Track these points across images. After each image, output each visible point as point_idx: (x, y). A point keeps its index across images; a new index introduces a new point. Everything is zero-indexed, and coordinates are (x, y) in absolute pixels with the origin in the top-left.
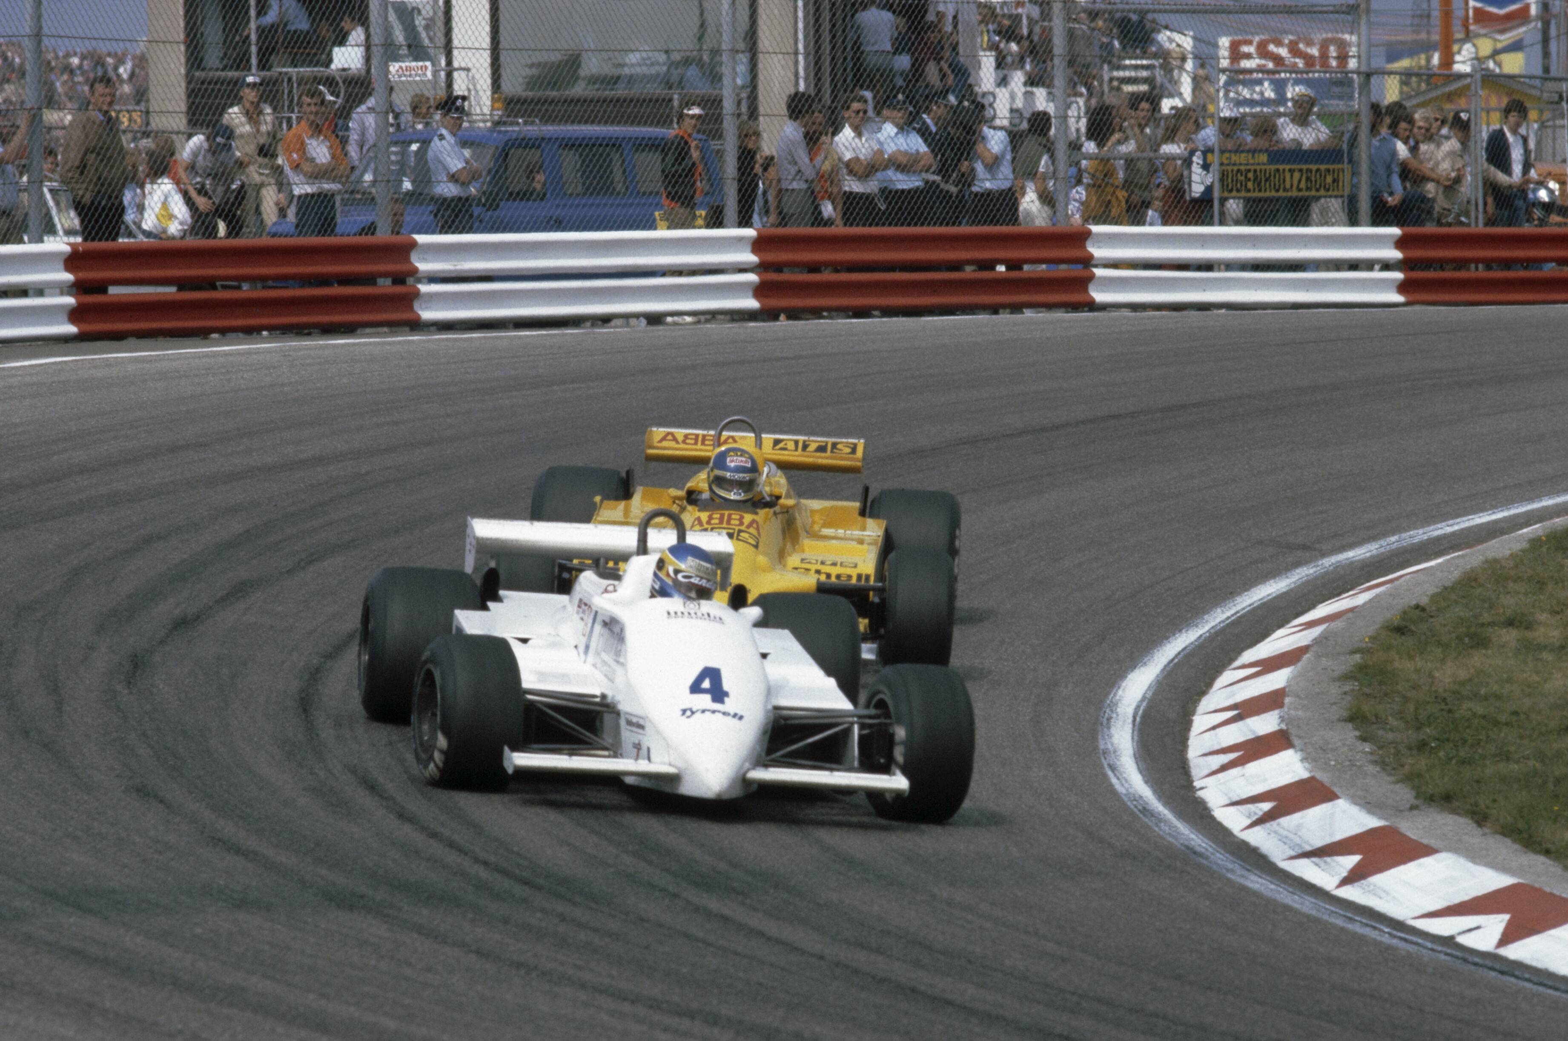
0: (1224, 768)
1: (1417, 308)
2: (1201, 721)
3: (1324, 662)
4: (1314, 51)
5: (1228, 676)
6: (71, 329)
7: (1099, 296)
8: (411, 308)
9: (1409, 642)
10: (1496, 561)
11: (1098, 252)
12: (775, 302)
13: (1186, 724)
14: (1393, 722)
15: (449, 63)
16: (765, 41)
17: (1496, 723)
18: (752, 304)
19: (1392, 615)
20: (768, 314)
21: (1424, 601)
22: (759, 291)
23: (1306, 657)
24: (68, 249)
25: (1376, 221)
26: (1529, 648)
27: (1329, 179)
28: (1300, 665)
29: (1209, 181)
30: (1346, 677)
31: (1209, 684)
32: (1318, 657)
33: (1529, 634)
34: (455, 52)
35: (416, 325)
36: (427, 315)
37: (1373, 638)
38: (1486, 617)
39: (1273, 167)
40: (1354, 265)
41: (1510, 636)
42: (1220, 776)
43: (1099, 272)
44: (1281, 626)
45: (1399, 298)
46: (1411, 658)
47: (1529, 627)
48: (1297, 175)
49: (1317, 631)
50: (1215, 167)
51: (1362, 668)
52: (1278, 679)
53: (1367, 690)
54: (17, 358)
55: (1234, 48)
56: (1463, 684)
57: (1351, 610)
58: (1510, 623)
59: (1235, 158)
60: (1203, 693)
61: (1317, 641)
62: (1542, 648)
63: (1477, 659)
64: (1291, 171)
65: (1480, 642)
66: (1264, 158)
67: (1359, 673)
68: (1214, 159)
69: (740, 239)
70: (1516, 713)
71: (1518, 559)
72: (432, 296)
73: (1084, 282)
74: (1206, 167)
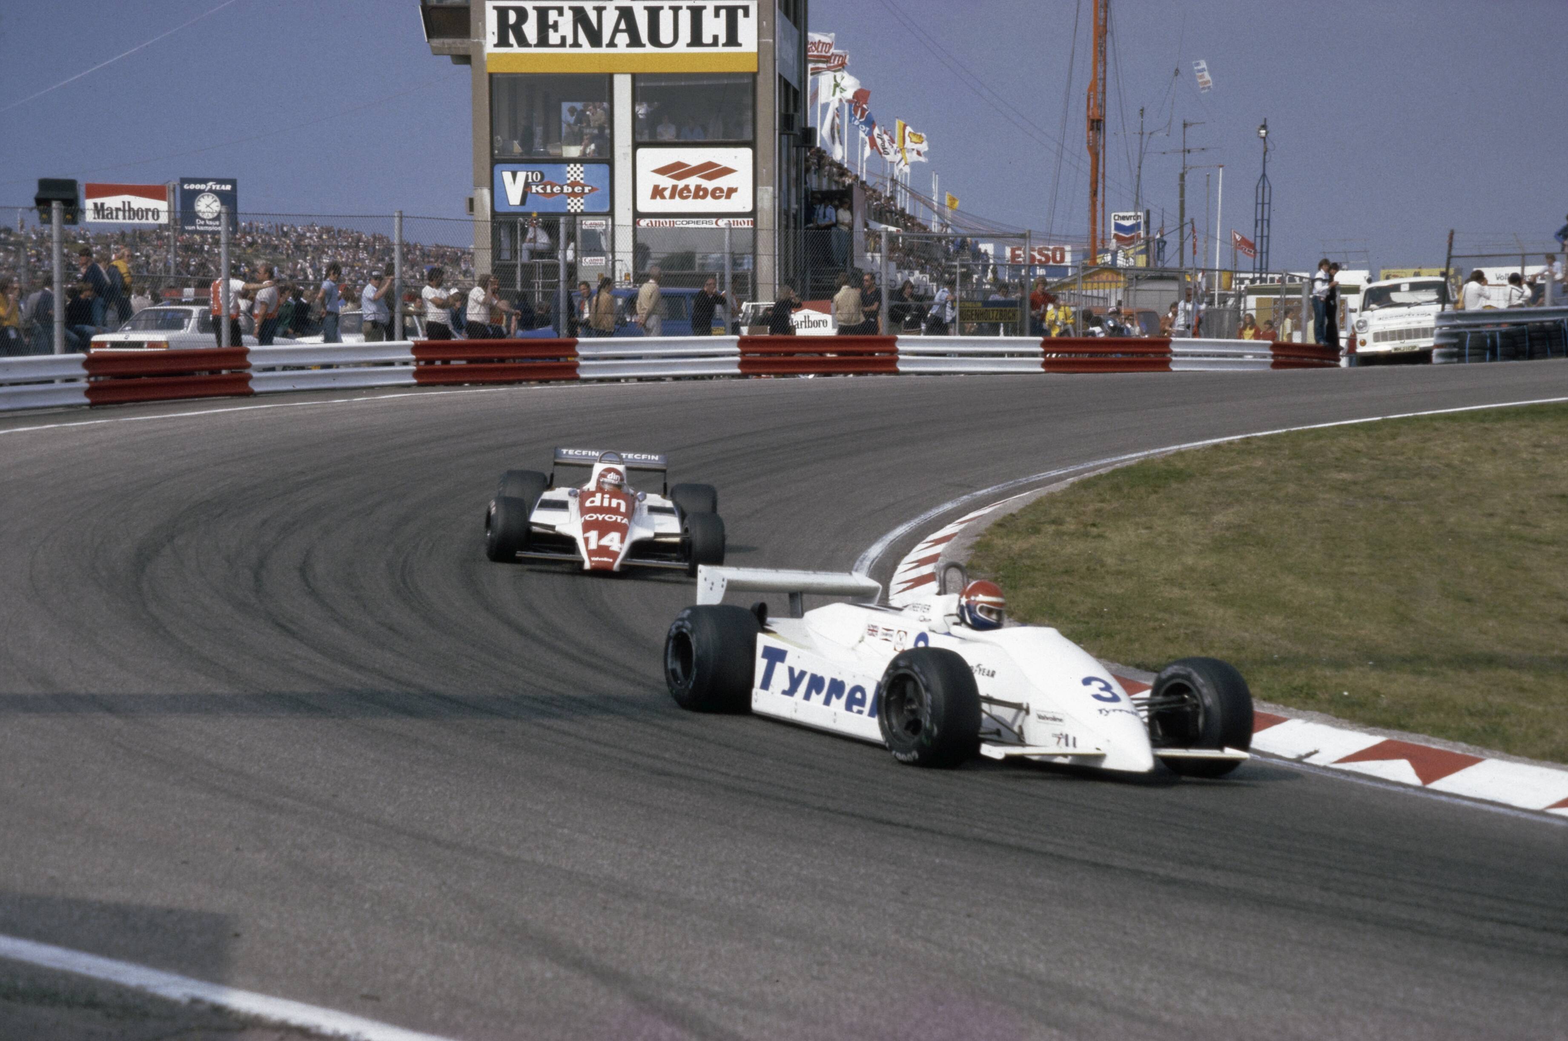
0: (904, 590)
1: (1051, 374)
2: (901, 568)
3: (963, 541)
4: (1050, 253)
5: (920, 546)
6: (414, 381)
7: (902, 369)
8: (575, 372)
9: (1003, 531)
10: (1053, 493)
11: (901, 348)
12: (747, 370)
13: (894, 568)
14: (986, 568)
15: (614, 257)
16: (761, 249)
17: (1034, 569)
18: (738, 371)
19: (998, 518)
20: (744, 376)
21: (1014, 512)
22: (741, 365)
23: (956, 538)
24: (413, 343)
25: (1033, 334)
26: (1059, 534)
27: (1011, 314)
28: (950, 542)
29: (954, 315)
30: (971, 547)
31: (910, 551)
32: (960, 538)
33: (1060, 527)
34: (616, 254)
35: (577, 379)
36: (583, 375)
37: (987, 530)
38: (1043, 519)
39: (985, 309)
40: (1022, 354)
41: (1051, 529)
42: (901, 594)
43: (901, 357)
44: (950, 523)
45: (1042, 370)
46: (1002, 538)
47: (1061, 524)
48: (995, 312)
49: (963, 526)
50: (957, 308)
51: (978, 543)
52: (939, 549)
53: (979, 554)
54: (384, 394)
55: (1013, 251)
56: (1024, 551)
57: (981, 516)
58: (1053, 522)
59: (967, 304)
60: (906, 554)
61: (962, 531)
62: (1064, 533)
63: (1033, 540)
64: (993, 311)
65: (1036, 531)
66: (980, 304)
67: (977, 546)
68: (957, 304)
69: (732, 341)
70: (1043, 565)
71: (1065, 492)
72: (585, 367)
73: (893, 362)
74: (953, 308)
